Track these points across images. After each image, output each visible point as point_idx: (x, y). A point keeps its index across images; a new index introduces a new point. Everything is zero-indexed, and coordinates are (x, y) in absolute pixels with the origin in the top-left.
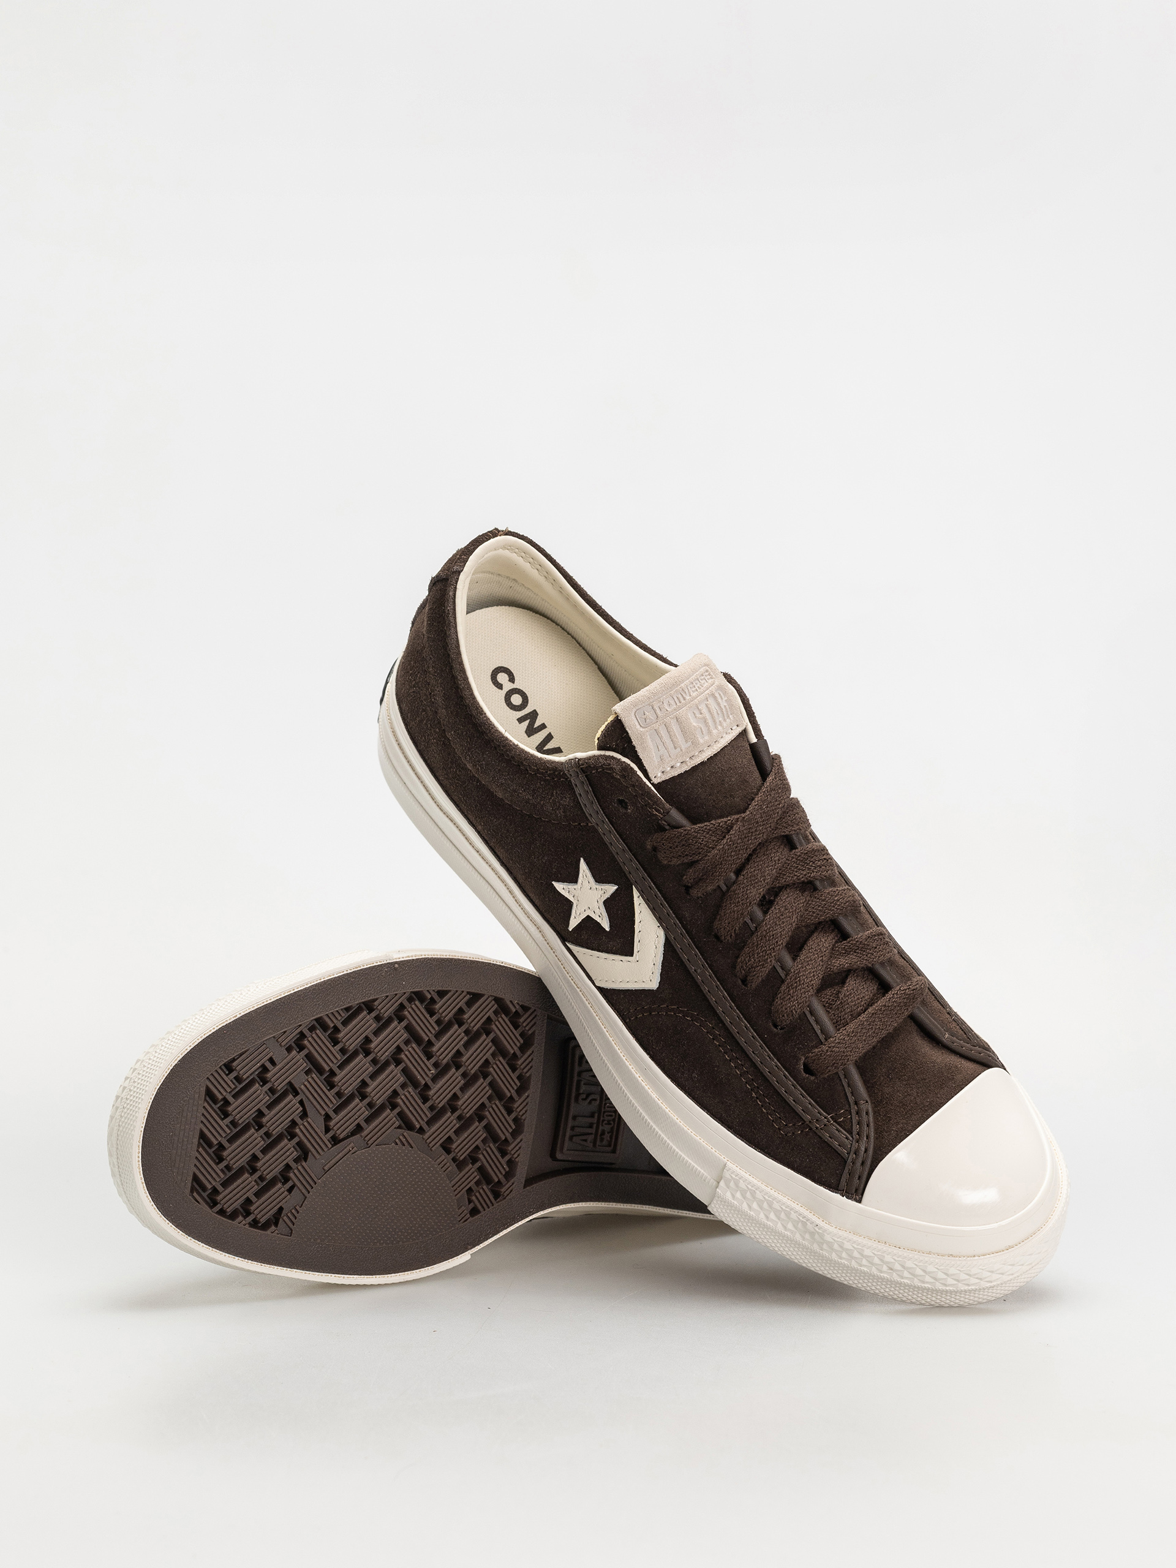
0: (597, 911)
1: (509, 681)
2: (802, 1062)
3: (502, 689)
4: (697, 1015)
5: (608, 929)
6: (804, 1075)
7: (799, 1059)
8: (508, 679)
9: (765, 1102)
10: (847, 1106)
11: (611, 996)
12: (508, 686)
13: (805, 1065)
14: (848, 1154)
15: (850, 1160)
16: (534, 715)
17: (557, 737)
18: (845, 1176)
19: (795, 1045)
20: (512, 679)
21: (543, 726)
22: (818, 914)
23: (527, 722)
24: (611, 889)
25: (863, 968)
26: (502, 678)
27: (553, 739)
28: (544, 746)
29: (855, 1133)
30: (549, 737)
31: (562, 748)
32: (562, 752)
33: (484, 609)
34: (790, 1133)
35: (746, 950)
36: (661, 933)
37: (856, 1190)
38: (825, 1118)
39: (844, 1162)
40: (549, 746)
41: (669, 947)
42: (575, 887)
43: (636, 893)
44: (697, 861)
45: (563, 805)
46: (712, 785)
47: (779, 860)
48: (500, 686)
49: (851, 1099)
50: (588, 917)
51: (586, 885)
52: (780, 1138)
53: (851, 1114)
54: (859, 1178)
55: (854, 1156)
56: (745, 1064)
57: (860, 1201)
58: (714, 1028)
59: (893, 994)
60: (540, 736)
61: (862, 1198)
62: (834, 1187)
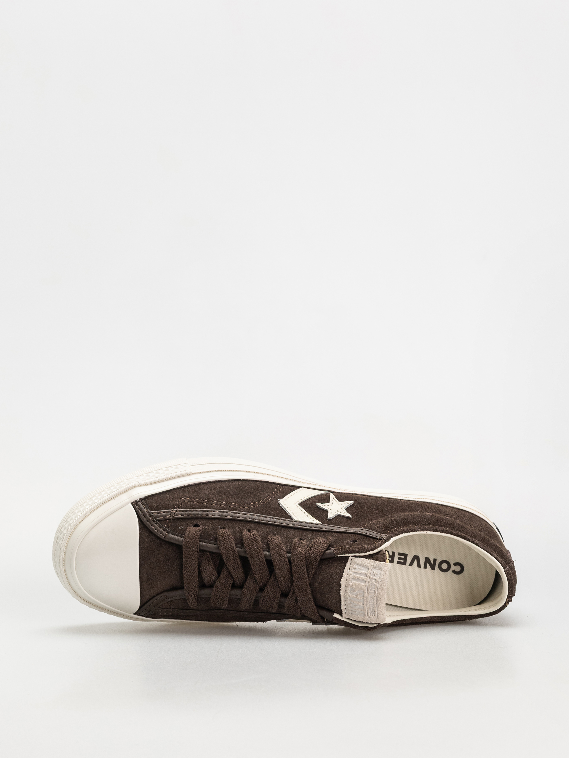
0: (328, 507)
1: (454, 570)
3: (453, 564)
4: (254, 506)
5: (317, 504)
8: (456, 570)
11: (294, 488)
12: (453, 568)
16: (433, 568)
17: (416, 569)
20: (454, 572)
21: (425, 567)
22: (249, 582)
23: (432, 562)
24: (330, 516)
25: (216, 583)
26: (458, 568)
27: (417, 567)
28: (417, 560)
30: (419, 566)
31: (411, 567)
32: (409, 565)
33: (491, 587)
36: (296, 519)
37: (137, 505)
40: (415, 562)
42: (344, 507)
43: (319, 522)
47: (281, 582)
48: (456, 564)
50: (329, 502)
51: (340, 510)
52: (182, 496)
54: (140, 510)
57: (132, 503)
58: (244, 507)
59: (196, 585)
60: (423, 562)
61: (132, 505)
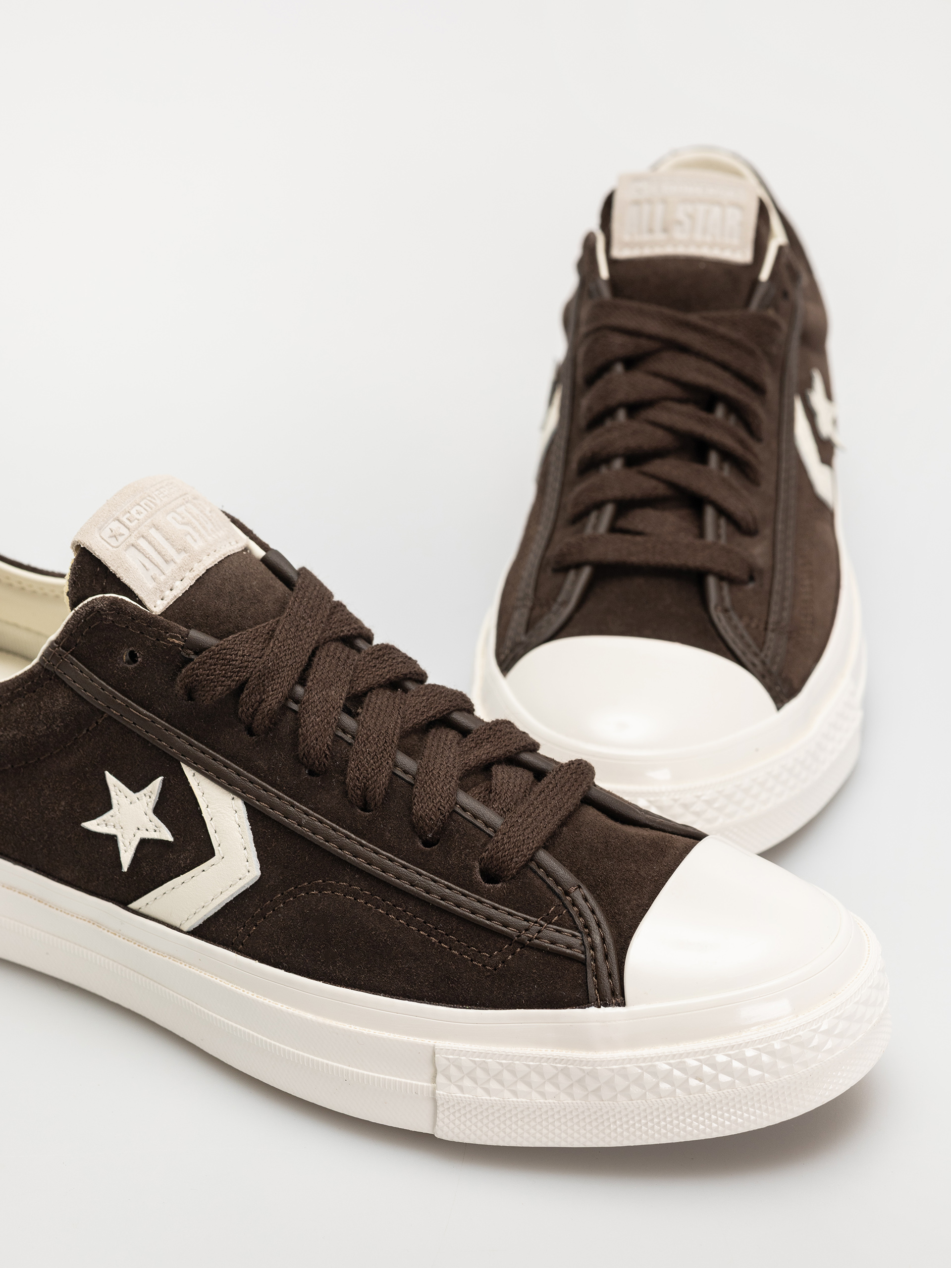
0: (150, 826)
2: (478, 869)
4: (324, 881)
5: (171, 840)
6: (487, 885)
7: (472, 869)
9: (452, 941)
10: (557, 900)
11: (207, 930)
13: (482, 872)
14: (583, 953)
15: (588, 959)
18: (591, 981)
19: (461, 853)
29: (581, 927)
34: (499, 963)
35: (352, 764)
36: (239, 804)
37: (613, 993)
38: (536, 922)
39: (583, 963)
41: (256, 816)
42: (112, 813)
43: (188, 772)
44: (247, 681)
45: (57, 713)
46: (229, 592)
49: (559, 890)
50: (141, 840)
51: (125, 802)
52: (488, 976)
53: (566, 908)
54: (610, 975)
55: (592, 952)
56: (407, 908)
57: (623, 1004)
61: (624, 1000)
62: (583, 1002)
